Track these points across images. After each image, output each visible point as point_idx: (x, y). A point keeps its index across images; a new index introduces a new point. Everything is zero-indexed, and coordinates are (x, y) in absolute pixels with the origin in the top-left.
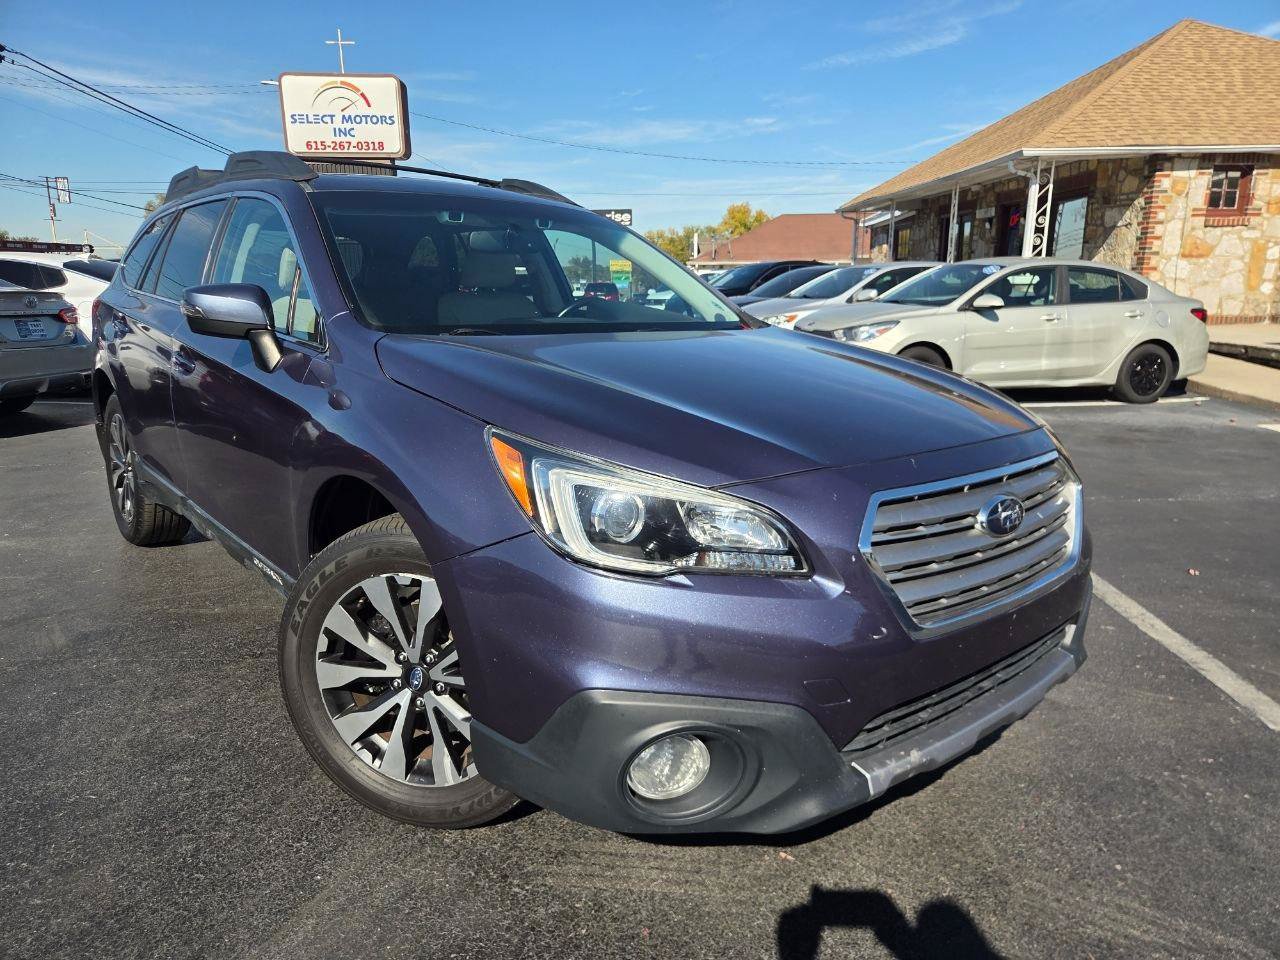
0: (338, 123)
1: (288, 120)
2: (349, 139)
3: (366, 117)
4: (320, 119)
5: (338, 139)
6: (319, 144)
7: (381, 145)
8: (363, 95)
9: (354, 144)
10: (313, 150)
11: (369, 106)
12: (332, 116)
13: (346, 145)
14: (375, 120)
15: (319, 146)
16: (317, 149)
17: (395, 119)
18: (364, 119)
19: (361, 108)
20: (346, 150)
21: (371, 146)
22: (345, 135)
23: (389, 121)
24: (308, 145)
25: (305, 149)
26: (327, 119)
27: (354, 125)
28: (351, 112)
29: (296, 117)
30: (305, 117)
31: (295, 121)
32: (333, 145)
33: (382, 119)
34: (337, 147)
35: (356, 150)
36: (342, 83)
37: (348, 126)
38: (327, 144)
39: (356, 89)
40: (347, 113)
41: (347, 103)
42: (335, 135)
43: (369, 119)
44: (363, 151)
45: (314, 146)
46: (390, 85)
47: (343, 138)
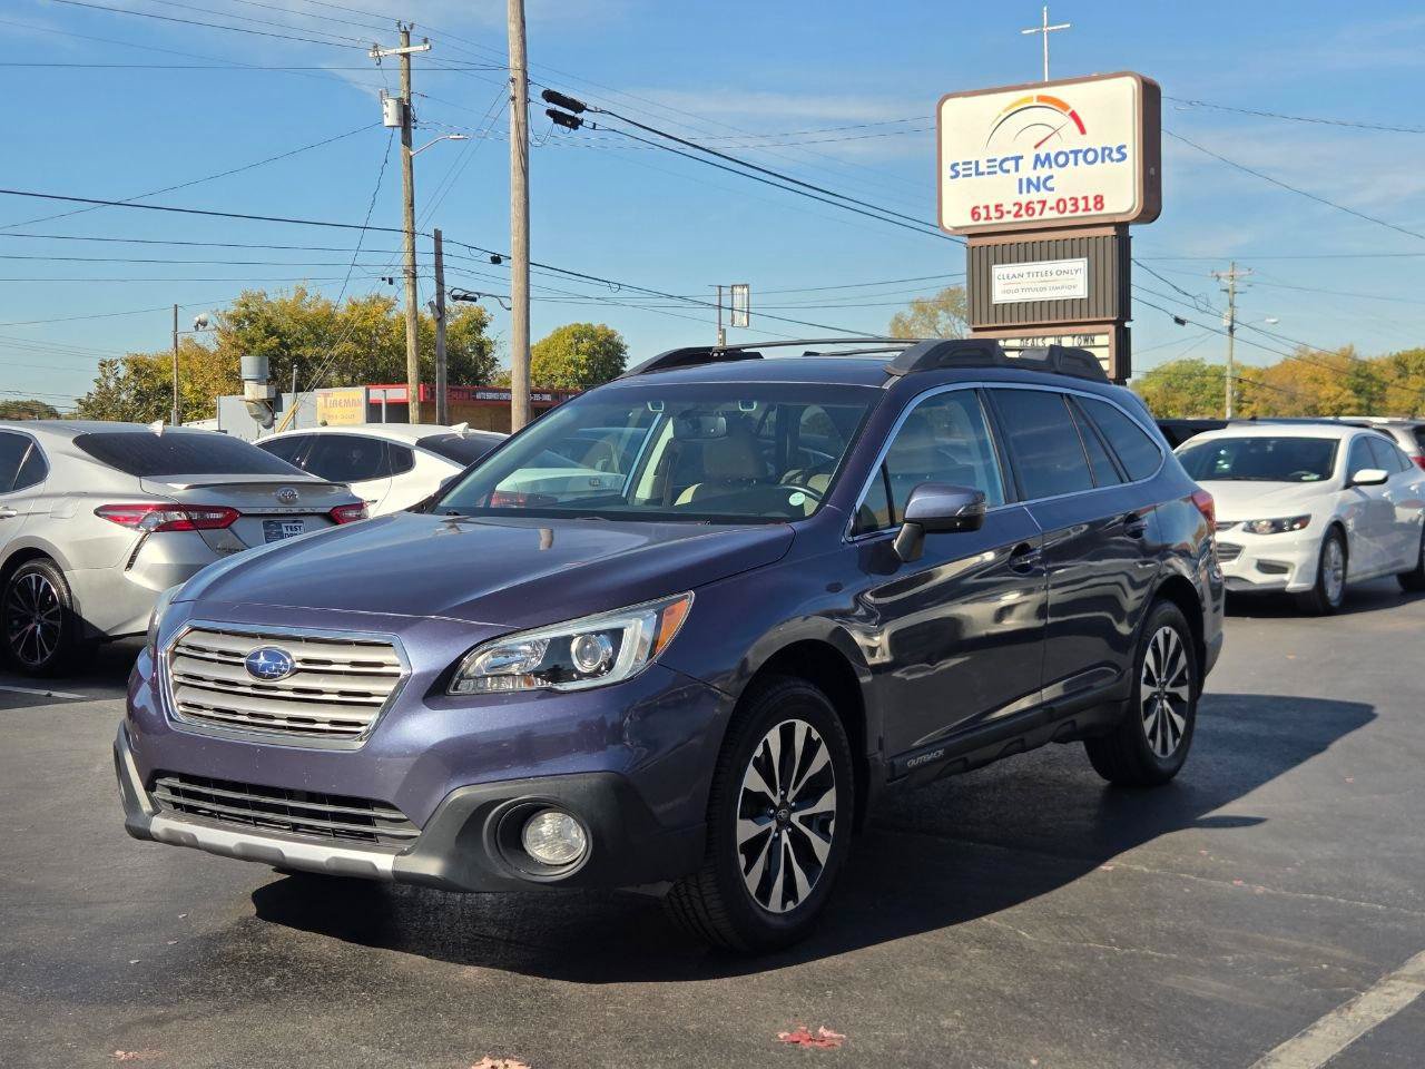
0: (1027, 170)
1: (947, 172)
2: (1043, 194)
3: (1076, 152)
4: (998, 166)
5: (1024, 199)
6: (992, 209)
7: (1099, 200)
8: (1074, 115)
9: (1051, 203)
10: (982, 222)
11: (1083, 131)
12: (1017, 159)
13: (1038, 207)
14: (1091, 156)
15: (993, 213)
16: (988, 218)
17: (1128, 151)
18: (1072, 157)
19: (1070, 139)
20: (1036, 217)
21: (1082, 204)
22: (1038, 189)
23: (1115, 155)
24: (974, 213)
25: (968, 221)
26: (1010, 165)
27: (1055, 171)
28: (1051, 148)
29: (959, 168)
30: (973, 166)
31: (957, 174)
32: (1017, 208)
33: (1106, 154)
34: (1023, 212)
35: (1055, 214)
36: (1041, 98)
37: (1043, 172)
38: (1005, 209)
39: (1062, 106)
40: (1042, 151)
41: (1044, 132)
42: (1021, 192)
43: (1080, 156)
44: (1067, 214)
45: (984, 214)
46: (1125, 91)
47: (1034, 196)
